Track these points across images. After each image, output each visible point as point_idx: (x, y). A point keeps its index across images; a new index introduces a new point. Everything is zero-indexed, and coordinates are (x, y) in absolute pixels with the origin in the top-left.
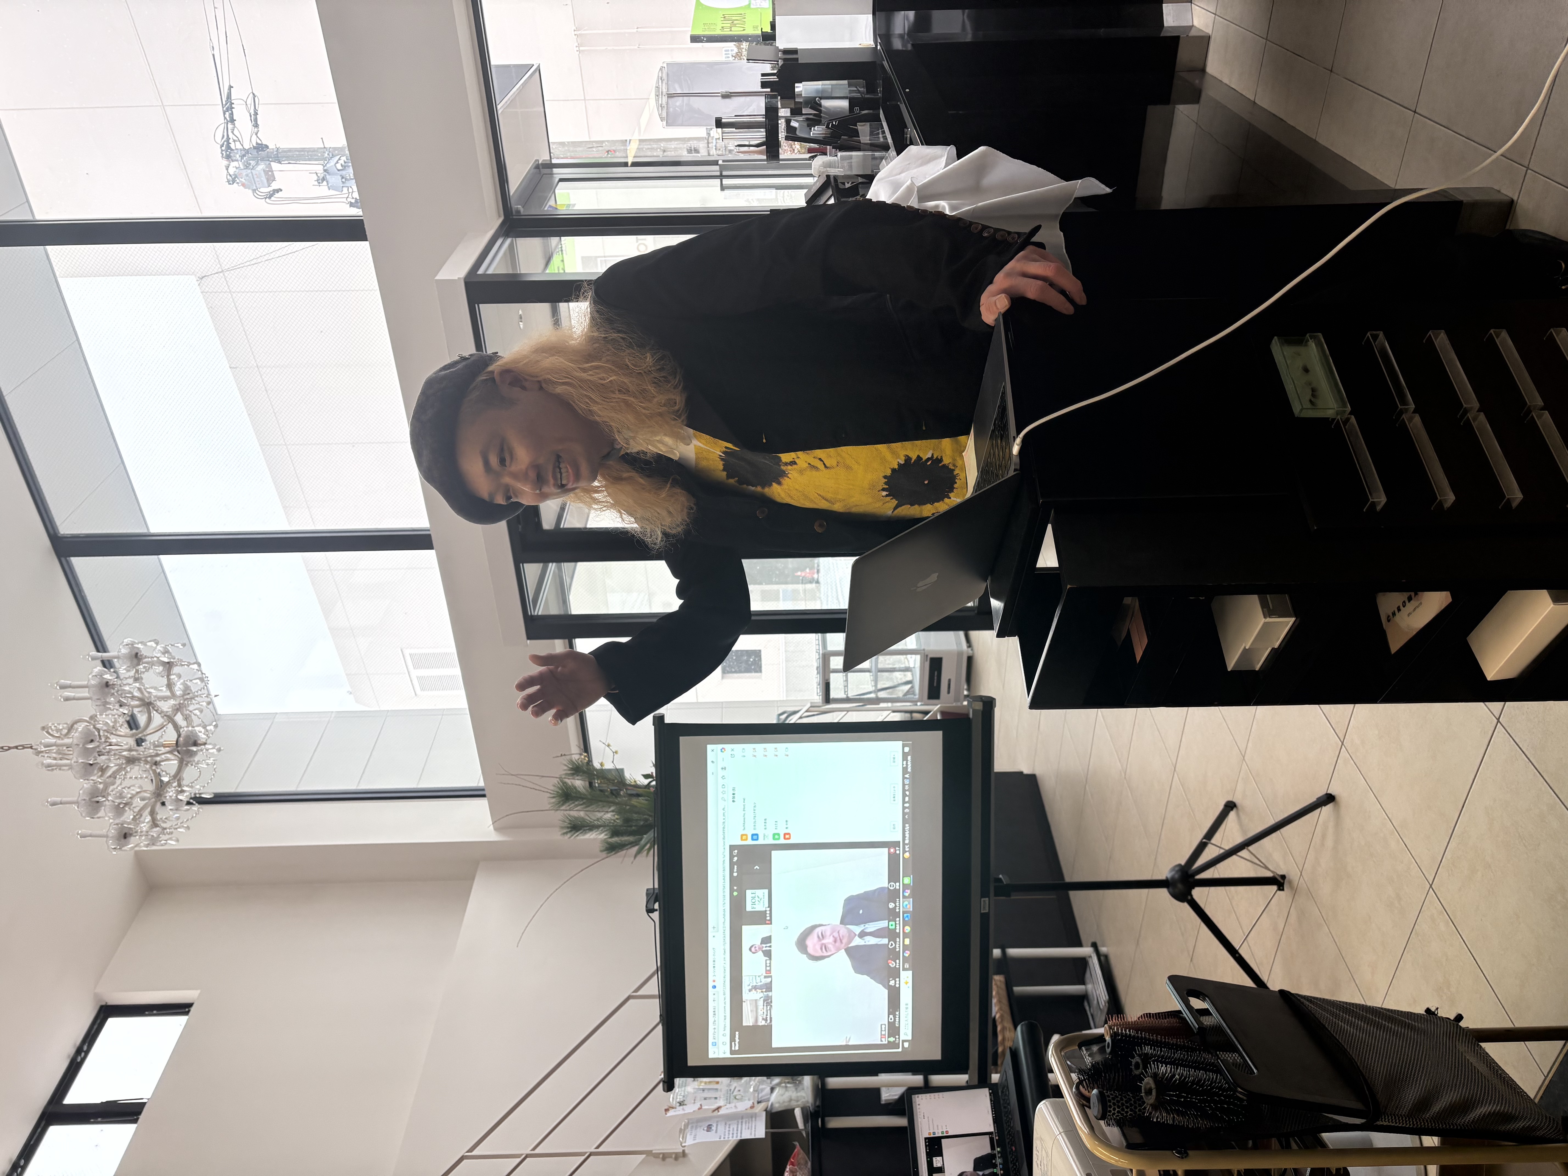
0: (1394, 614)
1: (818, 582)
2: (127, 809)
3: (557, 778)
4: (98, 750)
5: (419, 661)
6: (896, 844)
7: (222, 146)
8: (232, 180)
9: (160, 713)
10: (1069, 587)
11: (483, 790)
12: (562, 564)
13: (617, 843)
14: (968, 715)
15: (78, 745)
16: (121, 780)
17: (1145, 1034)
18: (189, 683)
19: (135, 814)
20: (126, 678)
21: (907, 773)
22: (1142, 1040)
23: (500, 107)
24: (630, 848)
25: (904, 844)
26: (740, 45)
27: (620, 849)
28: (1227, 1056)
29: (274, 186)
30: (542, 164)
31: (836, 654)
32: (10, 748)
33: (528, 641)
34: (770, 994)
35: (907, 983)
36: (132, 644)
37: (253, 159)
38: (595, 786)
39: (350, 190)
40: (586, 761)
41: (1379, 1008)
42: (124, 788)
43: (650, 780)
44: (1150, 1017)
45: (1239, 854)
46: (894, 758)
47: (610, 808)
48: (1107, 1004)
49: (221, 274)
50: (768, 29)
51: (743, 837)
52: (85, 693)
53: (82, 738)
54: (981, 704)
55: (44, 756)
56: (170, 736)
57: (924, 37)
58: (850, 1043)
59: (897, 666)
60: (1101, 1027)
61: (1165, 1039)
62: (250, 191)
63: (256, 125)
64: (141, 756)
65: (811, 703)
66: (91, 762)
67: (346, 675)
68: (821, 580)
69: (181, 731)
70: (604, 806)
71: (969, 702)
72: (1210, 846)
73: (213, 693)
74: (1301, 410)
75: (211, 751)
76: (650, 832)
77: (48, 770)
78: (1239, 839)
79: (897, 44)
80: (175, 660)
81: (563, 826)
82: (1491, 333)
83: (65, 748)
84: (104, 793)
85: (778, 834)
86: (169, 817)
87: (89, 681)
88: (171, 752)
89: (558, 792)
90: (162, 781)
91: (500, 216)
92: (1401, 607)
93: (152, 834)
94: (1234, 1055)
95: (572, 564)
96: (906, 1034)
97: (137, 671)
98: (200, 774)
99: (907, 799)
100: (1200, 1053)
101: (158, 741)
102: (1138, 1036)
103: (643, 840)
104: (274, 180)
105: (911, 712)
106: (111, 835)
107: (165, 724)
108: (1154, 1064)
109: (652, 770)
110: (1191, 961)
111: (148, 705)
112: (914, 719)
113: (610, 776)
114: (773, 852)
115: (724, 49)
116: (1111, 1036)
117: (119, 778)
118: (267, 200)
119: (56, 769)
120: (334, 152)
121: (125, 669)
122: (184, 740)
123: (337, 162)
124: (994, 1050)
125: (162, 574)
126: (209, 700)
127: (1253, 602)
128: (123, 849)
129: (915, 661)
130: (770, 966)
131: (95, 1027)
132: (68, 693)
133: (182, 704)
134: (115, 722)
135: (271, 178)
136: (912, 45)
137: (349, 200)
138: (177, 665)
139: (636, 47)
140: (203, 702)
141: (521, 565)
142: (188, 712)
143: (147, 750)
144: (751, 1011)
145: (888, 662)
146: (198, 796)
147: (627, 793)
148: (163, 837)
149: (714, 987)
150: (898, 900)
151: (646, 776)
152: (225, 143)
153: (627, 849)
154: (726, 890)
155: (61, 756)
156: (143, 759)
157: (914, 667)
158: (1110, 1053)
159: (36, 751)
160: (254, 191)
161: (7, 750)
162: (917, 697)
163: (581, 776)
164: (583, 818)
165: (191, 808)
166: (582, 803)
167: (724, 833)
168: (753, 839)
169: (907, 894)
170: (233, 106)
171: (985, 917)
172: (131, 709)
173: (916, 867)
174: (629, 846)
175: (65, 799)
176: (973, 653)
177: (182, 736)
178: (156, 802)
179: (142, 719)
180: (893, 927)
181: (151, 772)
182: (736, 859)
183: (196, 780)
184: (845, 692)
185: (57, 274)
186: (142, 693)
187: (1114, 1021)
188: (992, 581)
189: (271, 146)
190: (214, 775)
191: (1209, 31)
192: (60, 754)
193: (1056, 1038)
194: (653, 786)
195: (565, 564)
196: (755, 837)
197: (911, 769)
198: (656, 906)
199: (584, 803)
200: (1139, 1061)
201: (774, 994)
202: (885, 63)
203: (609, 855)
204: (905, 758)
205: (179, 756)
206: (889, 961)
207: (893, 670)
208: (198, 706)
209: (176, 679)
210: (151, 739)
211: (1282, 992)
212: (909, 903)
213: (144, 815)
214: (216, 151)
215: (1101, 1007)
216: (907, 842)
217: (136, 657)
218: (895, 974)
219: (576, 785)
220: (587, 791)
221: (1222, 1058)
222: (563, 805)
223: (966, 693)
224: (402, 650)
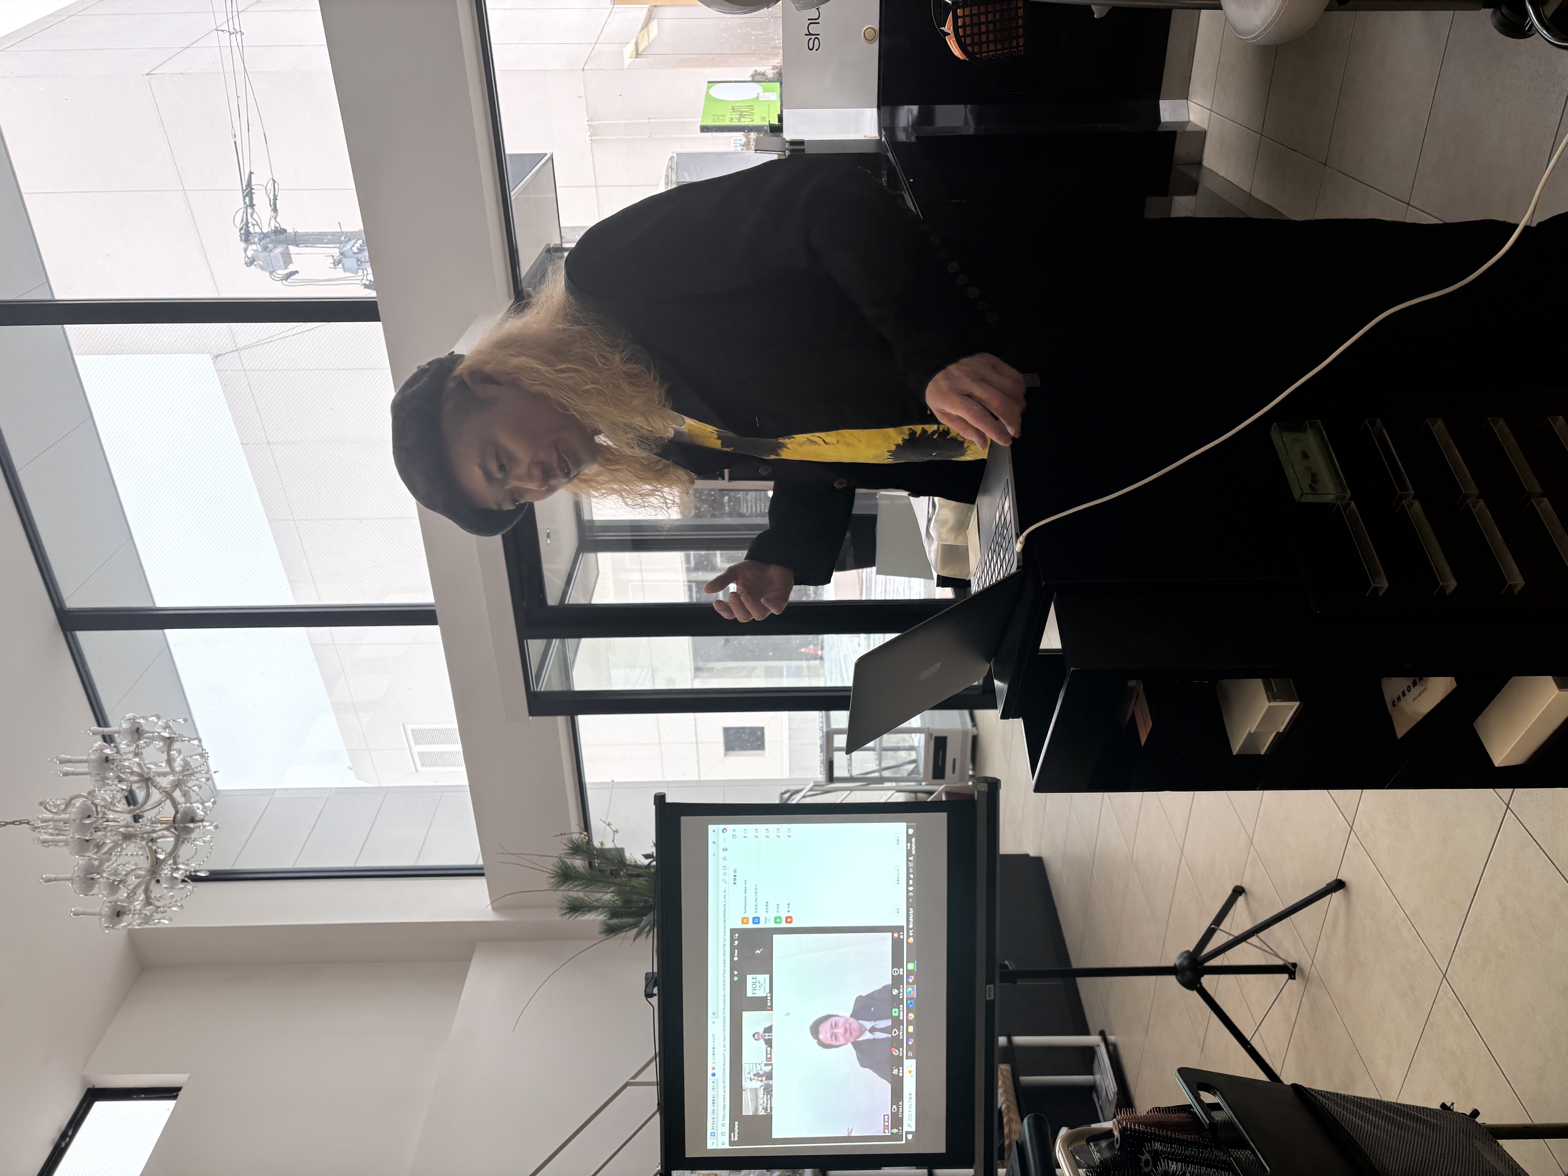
0: (1399, 699)
1: (821, 658)
2: (121, 886)
3: (556, 857)
4: (95, 826)
5: (421, 736)
6: (899, 929)
7: (241, 229)
8: (251, 262)
9: (158, 789)
10: (1072, 669)
11: (482, 869)
12: (566, 640)
13: (617, 925)
14: (973, 796)
15: (75, 820)
16: (116, 857)
17: (1154, 1130)
18: (189, 759)
19: (129, 892)
20: (126, 753)
21: (912, 855)
22: (1151, 1136)
23: (514, 194)
24: (629, 930)
25: (908, 929)
26: (748, 135)
27: (619, 931)
28: (1239, 1153)
29: (291, 268)
30: (553, 248)
31: (839, 732)
32: (7, 824)
33: (530, 718)
34: (770, 1082)
35: (910, 1072)
36: (134, 719)
37: (272, 242)
38: (595, 866)
39: (365, 272)
40: (585, 840)
41: (1394, 1103)
42: (119, 865)
43: (651, 860)
44: (1160, 1112)
45: (1249, 940)
46: (898, 840)
47: (609, 888)
48: (1116, 1097)
49: (236, 353)
50: (775, 121)
51: (744, 920)
52: (84, 768)
53: (79, 814)
54: (986, 785)
55: (40, 832)
56: (168, 812)
57: (928, 131)
58: (853, 1135)
59: (901, 744)
60: (1110, 1120)
61: (1175, 1135)
62: (267, 274)
63: (275, 210)
64: (138, 833)
65: (815, 782)
66: (87, 838)
67: (347, 750)
68: (825, 657)
69: (179, 807)
70: (603, 887)
71: (973, 782)
72: (1218, 931)
73: (213, 770)
74: (1301, 495)
75: (208, 828)
76: (650, 915)
77: (44, 846)
78: (1248, 926)
79: (902, 137)
80: (176, 736)
81: (562, 906)
82: (1489, 421)
83: (62, 824)
84: (99, 870)
85: (780, 918)
86: (163, 895)
87: (89, 755)
88: (167, 829)
89: (557, 872)
90: (157, 859)
91: (510, 298)
92: (1406, 692)
93: (145, 912)
94: (1246, 1153)
95: (575, 640)
96: (909, 1126)
97: (138, 746)
98: (196, 851)
99: (911, 882)
100: (1211, 1150)
101: (155, 817)
102: (1148, 1132)
103: (643, 923)
104: (291, 262)
105: (916, 792)
106: (104, 913)
107: (163, 799)
108: (1164, 1161)
109: (652, 850)
110: (1202, 1051)
111: (147, 780)
112: (918, 800)
113: (610, 856)
114: (774, 935)
115: (732, 139)
116: (1120, 1131)
117: (115, 855)
118: (284, 281)
119: (52, 845)
120: (350, 236)
121: (125, 744)
122: (182, 816)
123: (353, 246)
124: (1001, 1143)
125: (167, 648)
126: (208, 776)
127: (1257, 686)
128: (116, 927)
129: (919, 740)
130: (771, 1054)
131: (82, 1111)
132: (68, 768)
133: (181, 780)
134: (113, 798)
135: (287, 259)
136: (917, 138)
137: (364, 282)
138: (177, 741)
139: (647, 137)
140: (202, 778)
141: (525, 641)
142: (186, 788)
143: (143, 826)
144: (751, 1100)
145: (892, 740)
146: (193, 874)
147: (627, 874)
148: (156, 915)
149: (714, 1075)
150: (901, 986)
151: (647, 856)
152: (244, 227)
153: (626, 931)
154: (726, 975)
155: (57, 832)
156: (140, 835)
157: (918, 746)
158: (1119, 1149)
159: (33, 827)
160: (271, 273)
161: (5, 825)
162: (922, 776)
163: (580, 855)
164: (582, 899)
165: (185, 887)
166: (581, 883)
167: (725, 915)
168: (754, 923)
169: (911, 981)
170: (253, 191)
171: (990, 1005)
172: (129, 784)
173: (919, 953)
174: (628, 928)
175: (59, 876)
176: (978, 732)
177: (180, 812)
178: (150, 880)
179: (140, 795)
180: (897, 1014)
181: (147, 849)
182: (736, 942)
183: (191, 858)
184: (849, 771)
185: (74, 352)
186: (141, 768)
187: (1123, 1115)
188: (995, 663)
189: (290, 230)
190: (210, 852)
191: (1204, 126)
192: (57, 829)
193: (1064, 1131)
194: (653, 866)
195: (569, 640)
196: (756, 920)
197: (916, 852)
198: (655, 991)
199: (583, 884)
200: (1149, 1158)
201: (775, 1082)
202: (890, 155)
203: (609, 936)
204: (909, 840)
205: (176, 833)
206: (893, 1049)
207: (896, 749)
208: (197, 782)
209: (176, 755)
210: (149, 815)
211: (1294, 1086)
212: (913, 990)
213: (138, 893)
214: (236, 234)
215: (1110, 1099)
216: (911, 926)
217: (137, 732)
218: (898, 1062)
219: (576, 865)
220: (587, 871)
221: (1234, 1156)
222: (562, 885)
223: (971, 773)
224: (403, 726)
